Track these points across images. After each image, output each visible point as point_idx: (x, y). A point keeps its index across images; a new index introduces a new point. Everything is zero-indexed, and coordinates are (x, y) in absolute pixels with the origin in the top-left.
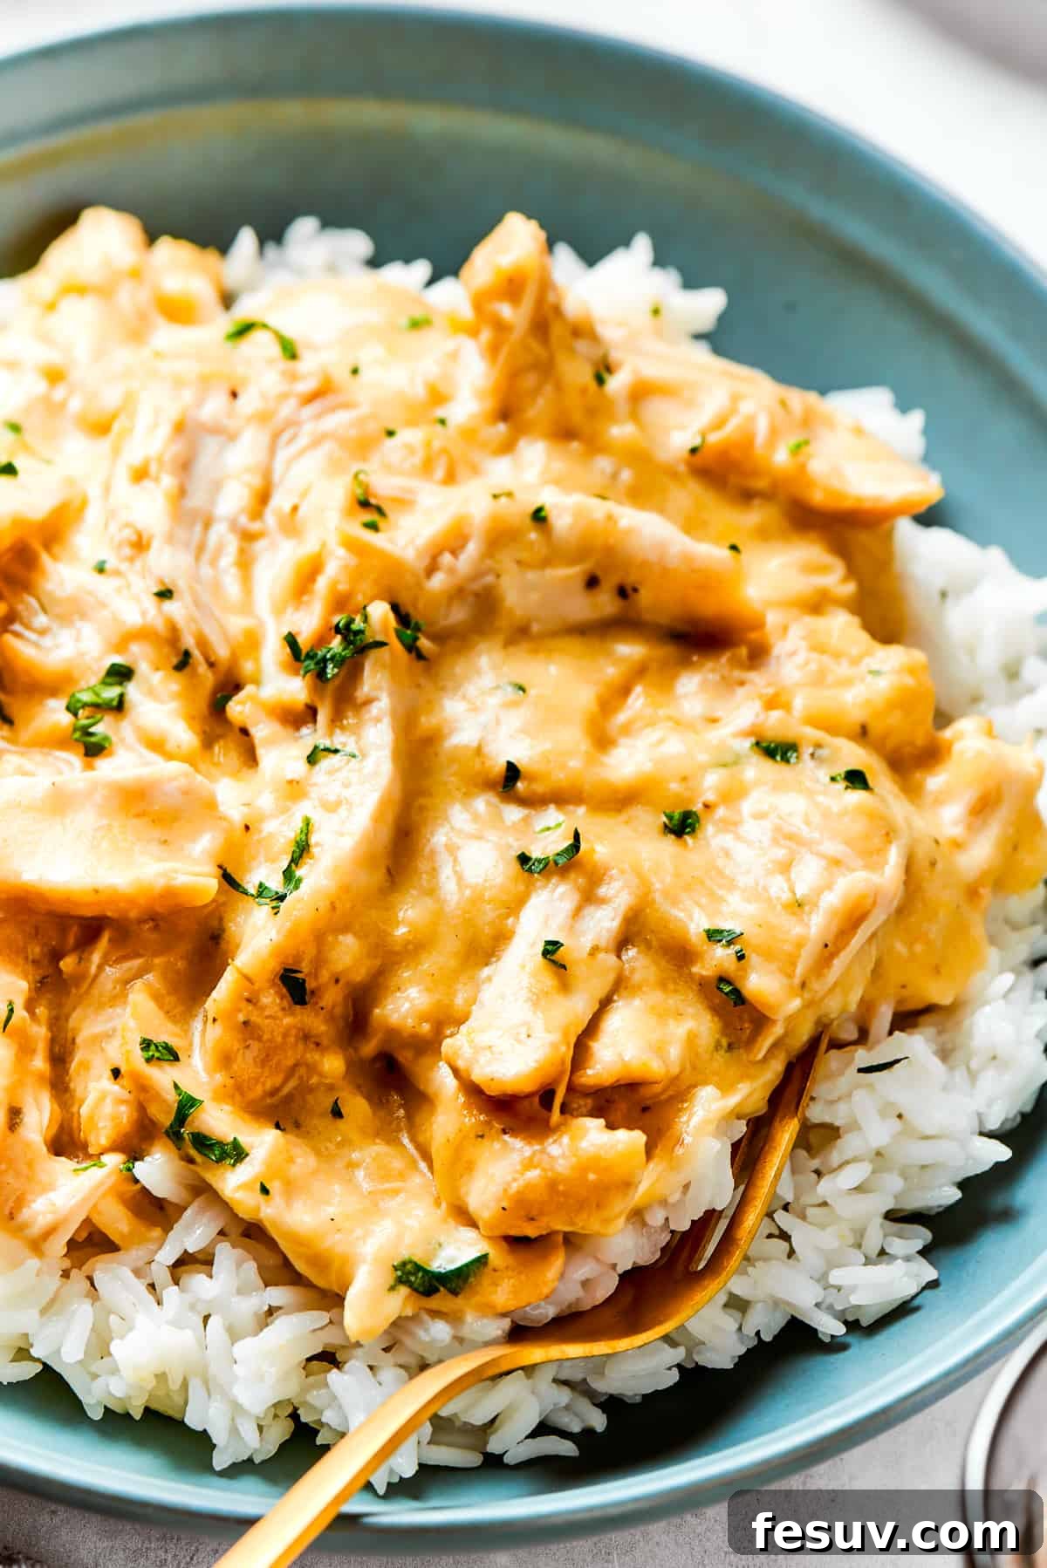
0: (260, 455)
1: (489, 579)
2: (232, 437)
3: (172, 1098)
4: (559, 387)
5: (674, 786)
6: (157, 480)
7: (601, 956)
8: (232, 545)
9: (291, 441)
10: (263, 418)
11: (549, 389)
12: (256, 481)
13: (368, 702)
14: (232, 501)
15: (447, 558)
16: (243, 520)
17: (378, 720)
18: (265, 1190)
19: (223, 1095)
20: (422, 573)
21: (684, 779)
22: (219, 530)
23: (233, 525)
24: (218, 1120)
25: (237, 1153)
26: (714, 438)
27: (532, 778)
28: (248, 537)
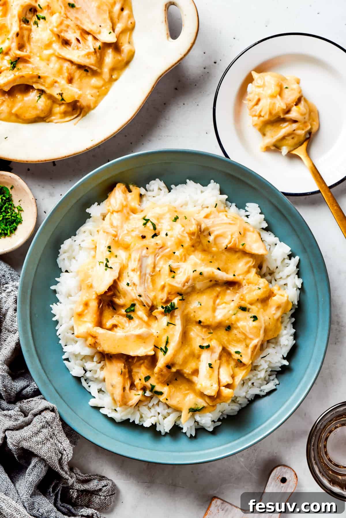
0: (153, 260)
1: (194, 285)
2: (148, 257)
3: (150, 386)
4: (202, 245)
5: (227, 322)
6: (137, 272)
7: (217, 361)
8: (150, 278)
9: (158, 256)
10: (152, 253)
11: (201, 245)
12: (153, 266)
13: (176, 316)
14: (149, 270)
15: (186, 284)
16: (151, 273)
17: (178, 319)
18: (167, 400)
19: (158, 383)
20: (182, 287)
21: (228, 319)
22: (148, 275)
23: (150, 274)
24: (158, 388)
25: (161, 393)
26: (229, 246)
27: (203, 323)
28: (152, 276)
